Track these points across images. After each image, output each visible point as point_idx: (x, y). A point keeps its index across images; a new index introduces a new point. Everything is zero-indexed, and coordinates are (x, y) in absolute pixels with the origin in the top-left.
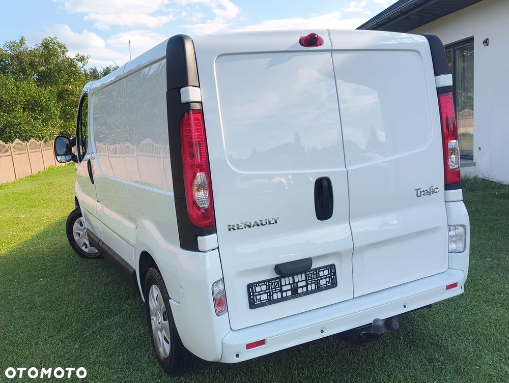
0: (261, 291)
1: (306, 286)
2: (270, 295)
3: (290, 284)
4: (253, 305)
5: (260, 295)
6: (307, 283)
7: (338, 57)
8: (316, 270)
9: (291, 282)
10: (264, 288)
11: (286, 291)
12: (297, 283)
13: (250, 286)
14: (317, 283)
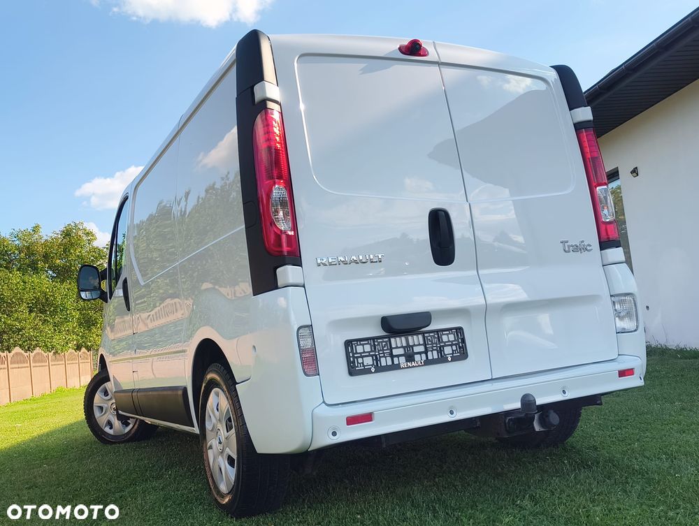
0: (364, 352)
1: (426, 352)
2: (377, 359)
3: (402, 347)
4: (353, 371)
5: (362, 357)
6: (426, 348)
7: (448, 72)
8: (437, 331)
9: (404, 345)
10: (368, 348)
11: (398, 356)
12: (412, 347)
13: (349, 344)
14: (440, 351)
